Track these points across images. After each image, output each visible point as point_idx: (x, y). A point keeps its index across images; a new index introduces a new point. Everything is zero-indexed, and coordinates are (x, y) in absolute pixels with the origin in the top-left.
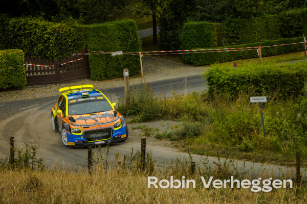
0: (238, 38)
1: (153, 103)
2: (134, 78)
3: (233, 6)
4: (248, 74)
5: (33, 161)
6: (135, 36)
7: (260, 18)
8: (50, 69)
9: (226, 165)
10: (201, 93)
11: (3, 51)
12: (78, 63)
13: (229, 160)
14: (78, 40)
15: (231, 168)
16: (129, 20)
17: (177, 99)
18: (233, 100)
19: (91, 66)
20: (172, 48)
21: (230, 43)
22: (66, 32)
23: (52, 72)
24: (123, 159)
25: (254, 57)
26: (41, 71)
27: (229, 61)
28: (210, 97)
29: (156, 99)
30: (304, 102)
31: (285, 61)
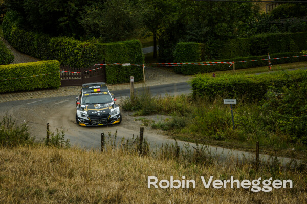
0: (217, 55)
1: (151, 102)
2: (138, 83)
3: (214, 31)
4: (223, 82)
5: (62, 141)
6: (140, 52)
7: (235, 40)
8: (78, 75)
9: (203, 150)
10: (187, 96)
11: (45, 61)
12: (98, 71)
13: (205, 146)
14: (98, 54)
15: (206, 152)
16: (136, 40)
17: (169, 99)
18: (211, 101)
19: (107, 74)
20: (167, 61)
21: (211, 58)
22: (90, 49)
23: (79, 77)
24: (126, 142)
25: (229, 70)
26: (71, 76)
27: (209, 72)
28: (194, 99)
29: (154, 99)
30: (265, 104)
31: (252, 73)
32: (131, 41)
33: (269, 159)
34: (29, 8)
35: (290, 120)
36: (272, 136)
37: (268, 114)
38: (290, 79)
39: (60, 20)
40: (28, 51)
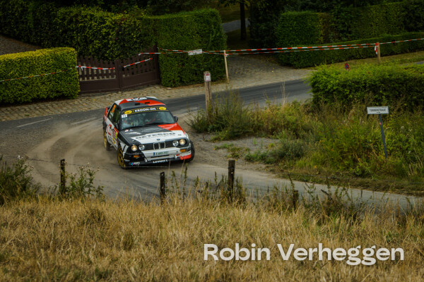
0: (350, 33)
1: (242, 115)
2: (217, 84)
4: (364, 78)
5: (90, 190)
6: (219, 29)
7: (378, 6)
8: (110, 72)
9: (338, 194)
10: (304, 103)
11: (50, 50)
12: (145, 65)
13: (341, 188)
14: (145, 35)
15: (345, 198)
16: (210, 10)
17: (273, 110)
18: (344, 111)
19: (163, 69)
20: (265, 45)
21: (340, 38)
22: (130, 26)
23: (113, 77)
24: (204, 187)
25: (370, 57)
26: (98, 75)
27: (338, 62)
28: (315, 108)
29: (247, 110)
31: (410, 61)
32: (203, 10)
40: (18, 32)
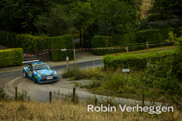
0: (118, 43)
1: (79, 72)
2: (71, 61)
3: (115, 29)
4: (122, 59)
5: (25, 98)
6: (72, 42)
7: (127, 34)
8: (34, 56)
9: (111, 100)
10: (101, 68)
11: (14, 49)
12: (47, 54)
13: (112, 97)
14: (47, 44)
15: (113, 101)
16: (69, 35)
17: (90, 70)
18: (115, 70)
19: (52, 56)
20: (88, 47)
21: (114, 45)
22: (41, 41)
23: (35, 58)
24: (65, 97)
25: (124, 52)
26: (30, 58)
27: (113, 53)
28: (104, 69)
29: (81, 70)
30: (146, 71)
31: (138, 53)
32: (66, 36)
33: (150, 104)
34: (3, 16)
35: (161, 80)
36: (151, 90)
37: (148, 77)
38: (160, 56)
39: (22, 24)
40: (3, 43)
